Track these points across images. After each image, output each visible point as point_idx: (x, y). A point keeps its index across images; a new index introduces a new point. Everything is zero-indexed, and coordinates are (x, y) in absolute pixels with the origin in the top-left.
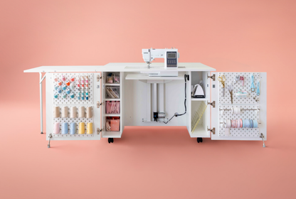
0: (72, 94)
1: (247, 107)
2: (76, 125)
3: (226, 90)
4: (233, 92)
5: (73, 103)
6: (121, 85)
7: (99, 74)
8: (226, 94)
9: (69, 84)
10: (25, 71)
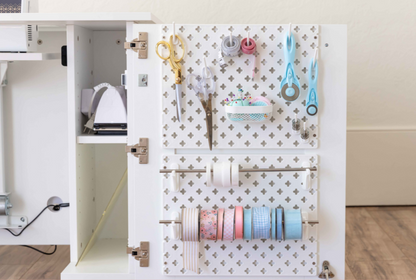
1: (272, 161)
3: (191, 95)
4: (216, 104)
8: (191, 111)
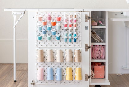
0: (58, 35)
2: (62, 71)
5: (58, 46)
6: (106, 27)
7: (88, 13)
9: (54, 24)
10: (5, 10)
